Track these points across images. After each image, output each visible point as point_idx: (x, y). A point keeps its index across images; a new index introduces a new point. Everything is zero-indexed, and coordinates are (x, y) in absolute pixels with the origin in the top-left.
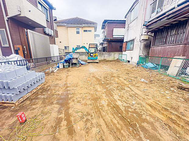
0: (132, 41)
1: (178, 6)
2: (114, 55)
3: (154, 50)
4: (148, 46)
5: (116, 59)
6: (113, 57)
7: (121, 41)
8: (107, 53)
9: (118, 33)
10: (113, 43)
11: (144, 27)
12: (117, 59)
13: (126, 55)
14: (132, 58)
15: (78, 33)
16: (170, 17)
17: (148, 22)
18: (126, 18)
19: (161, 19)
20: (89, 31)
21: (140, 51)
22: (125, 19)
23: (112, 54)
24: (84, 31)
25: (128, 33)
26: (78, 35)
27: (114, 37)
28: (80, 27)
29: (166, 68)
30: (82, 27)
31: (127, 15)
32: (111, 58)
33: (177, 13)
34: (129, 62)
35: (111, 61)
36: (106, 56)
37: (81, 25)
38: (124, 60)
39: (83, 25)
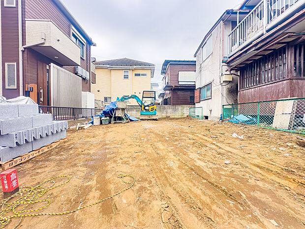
0: (209, 86)
1: (267, 31)
2: (181, 110)
3: (244, 95)
4: (233, 91)
5: (185, 115)
6: (180, 114)
7: (191, 89)
8: (171, 107)
9: (185, 78)
10: (179, 93)
11: (224, 64)
12: (188, 116)
13: (202, 108)
14: (211, 111)
15: (126, 77)
16: (259, 46)
17: (229, 58)
18: (195, 57)
19: (246, 51)
20: (143, 75)
21: (222, 99)
22: (195, 59)
23: (180, 108)
24: (136, 75)
25: (201, 75)
26: (126, 80)
27: (180, 83)
28: (130, 70)
30: (132, 70)
31: (196, 53)
32: (178, 114)
33: (268, 40)
34: (207, 118)
35: (177, 119)
36: (170, 111)
37: (131, 67)
38: (198, 116)
39: (135, 67)
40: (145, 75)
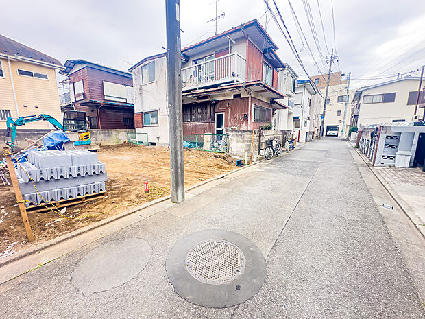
0: (154, 114)
1: (199, 89)
2: (116, 135)
5: (122, 142)
6: (115, 140)
9: (114, 92)
10: (109, 112)
12: (125, 142)
13: (143, 134)
14: (158, 138)
18: (131, 72)
23: (114, 132)
24: (21, 72)
25: (142, 98)
28: (6, 60)
29: (201, 145)
30: (12, 62)
31: (132, 68)
32: (112, 141)
34: (153, 144)
35: (117, 147)
36: (100, 137)
37: (9, 56)
38: (142, 143)
39: (20, 58)
40: (46, 77)
